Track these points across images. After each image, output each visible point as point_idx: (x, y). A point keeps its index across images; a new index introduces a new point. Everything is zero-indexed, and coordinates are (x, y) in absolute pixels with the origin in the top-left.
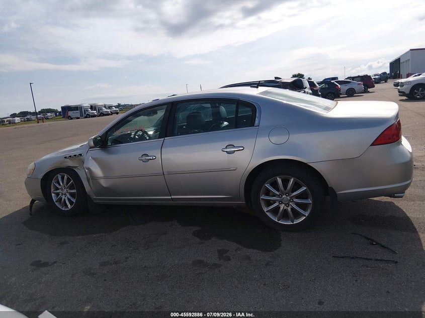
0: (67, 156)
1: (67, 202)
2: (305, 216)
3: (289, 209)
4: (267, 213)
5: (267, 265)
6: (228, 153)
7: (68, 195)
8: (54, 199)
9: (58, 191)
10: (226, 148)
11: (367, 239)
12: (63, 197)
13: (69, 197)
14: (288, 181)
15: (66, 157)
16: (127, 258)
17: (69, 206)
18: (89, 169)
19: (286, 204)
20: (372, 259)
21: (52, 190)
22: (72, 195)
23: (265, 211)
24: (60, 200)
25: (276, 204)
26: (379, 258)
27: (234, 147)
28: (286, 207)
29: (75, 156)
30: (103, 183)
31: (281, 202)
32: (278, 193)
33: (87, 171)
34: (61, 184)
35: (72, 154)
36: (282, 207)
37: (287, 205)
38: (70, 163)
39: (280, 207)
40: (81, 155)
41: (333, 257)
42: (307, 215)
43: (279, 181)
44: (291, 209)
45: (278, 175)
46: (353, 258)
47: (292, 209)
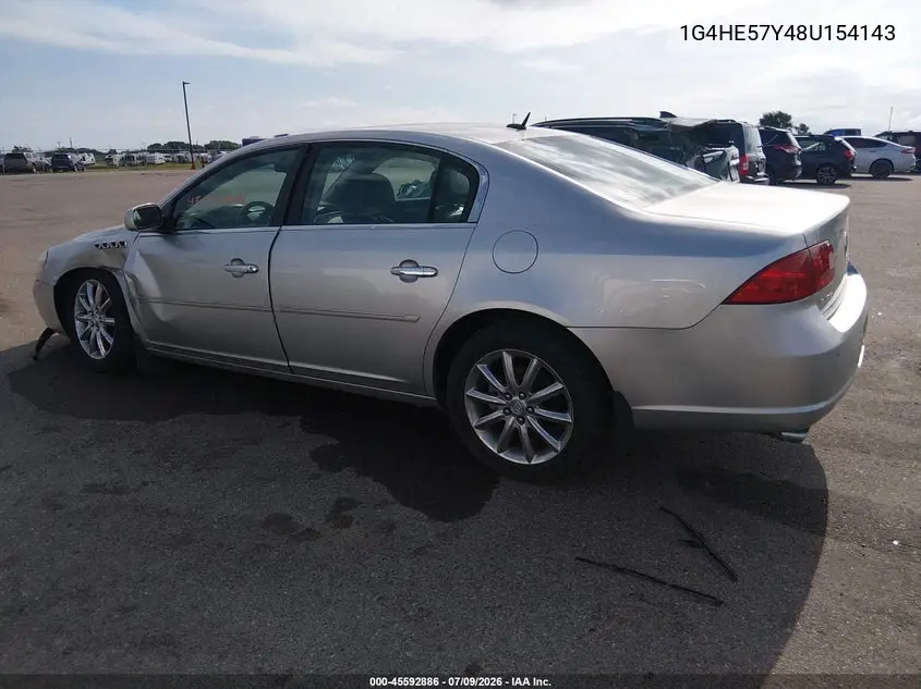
0: (100, 243)
1: (100, 343)
2: (556, 451)
3: (523, 428)
4: (476, 430)
5: (417, 552)
6: (405, 279)
7: (102, 329)
8: (78, 330)
9: (85, 317)
10: (400, 266)
11: (689, 530)
12: (94, 329)
13: (105, 334)
14: (527, 362)
15: (97, 246)
16: (145, 484)
17: (103, 351)
18: (133, 276)
19: (518, 417)
20: (665, 583)
21: (76, 313)
22: (109, 328)
23: (474, 424)
24: (87, 336)
25: (498, 414)
26: (685, 583)
27: (417, 266)
28: (517, 425)
29: (114, 244)
30: (160, 311)
31: (508, 411)
32: (502, 388)
33: (129, 280)
34: (91, 301)
35: (109, 240)
36: (511, 420)
37: (521, 419)
38: (106, 260)
39: (504, 422)
40: (122, 243)
41: (578, 559)
42: (559, 449)
43: (508, 360)
44: (528, 429)
45: (504, 346)
46: (621, 570)
47: (531, 430)
